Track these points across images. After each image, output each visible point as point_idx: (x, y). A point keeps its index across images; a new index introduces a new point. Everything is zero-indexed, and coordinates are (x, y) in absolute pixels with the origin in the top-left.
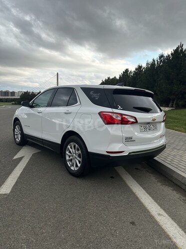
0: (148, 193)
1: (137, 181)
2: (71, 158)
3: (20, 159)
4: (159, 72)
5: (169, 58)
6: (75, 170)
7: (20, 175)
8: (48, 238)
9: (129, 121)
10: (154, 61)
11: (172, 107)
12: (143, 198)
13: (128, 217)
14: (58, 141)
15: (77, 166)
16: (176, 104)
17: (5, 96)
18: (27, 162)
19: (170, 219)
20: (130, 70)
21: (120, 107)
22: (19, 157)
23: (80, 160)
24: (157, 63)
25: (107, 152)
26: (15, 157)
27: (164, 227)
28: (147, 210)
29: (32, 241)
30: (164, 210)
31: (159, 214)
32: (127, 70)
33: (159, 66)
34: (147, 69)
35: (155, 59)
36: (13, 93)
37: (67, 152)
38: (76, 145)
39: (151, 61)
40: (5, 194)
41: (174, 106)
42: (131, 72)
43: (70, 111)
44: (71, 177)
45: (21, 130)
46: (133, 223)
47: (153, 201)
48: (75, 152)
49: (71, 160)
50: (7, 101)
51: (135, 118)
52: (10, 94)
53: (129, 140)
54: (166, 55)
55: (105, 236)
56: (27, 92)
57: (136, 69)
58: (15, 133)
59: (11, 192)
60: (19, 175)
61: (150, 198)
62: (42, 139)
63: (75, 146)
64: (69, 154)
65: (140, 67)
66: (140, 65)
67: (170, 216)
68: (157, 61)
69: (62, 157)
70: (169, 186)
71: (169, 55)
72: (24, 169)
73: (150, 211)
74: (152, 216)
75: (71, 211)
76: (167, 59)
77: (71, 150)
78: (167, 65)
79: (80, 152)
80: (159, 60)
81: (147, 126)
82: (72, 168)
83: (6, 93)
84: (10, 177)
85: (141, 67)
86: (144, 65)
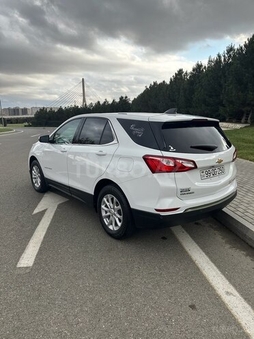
0: (212, 261)
1: (197, 243)
2: (108, 214)
3: (42, 213)
4: (226, 74)
5: (242, 51)
6: (114, 231)
7: (44, 238)
8: (86, 330)
9: (185, 167)
10: (219, 56)
11: (246, 123)
12: (206, 269)
13: (186, 297)
14: (91, 190)
15: (116, 225)
16: (251, 119)
17: (15, 115)
18: (51, 217)
19: (243, 300)
20: (184, 71)
21: (172, 148)
22: (41, 210)
23: (121, 217)
24: (225, 59)
25: (157, 210)
26: (36, 211)
27: (234, 311)
28: (211, 287)
29: (66, 335)
30: (234, 286)
31: (228, 293)
32: (180, 71)
33: (227, 65)
34: (210, 69)
35: (221, 53)
36: (25, 111)
37: (103, 207)
38: (115, 198)
39: (214, 57)
40: (27, 268)
41: (249, 121)
42: (186, 73)
43: (104, 152)
44: (110, 238)
45: (41, 172)
46: (193, 307)
47: (219, 273)
48: (114, 206)
49: (109, 217)
50: (18, 121)
51: (194, 162)
52: (20, 112)
53: (186, 192)
54: (236, 47)
55: (157, 325)
56: (44, 108)
57: (194, 70)
58: (33, 176)
59: (35, 264)
60: (42, 237)
61: (215, 268)
62: (69, 187)
63: (112, 199)
64: (106, 209)
65: (199, 66)
66: (199, 63)
67: (242, 295)
68: (224, 56)
69: (97, 212)
70: (241, 249)
71: (241, 48)
72: (48, 228)
73: (216, 288)
74: (217, 295)
75: (112, 290)
76: (239, 53)
77: (108, 204)
78: (238, 62)
79: (119, 207)
80: (226, 55)
81: (211, 170)
82: (111, 227)
83: (16, 111)
84: (31, 241)
85: (201, 66)
86: (205, 63)
